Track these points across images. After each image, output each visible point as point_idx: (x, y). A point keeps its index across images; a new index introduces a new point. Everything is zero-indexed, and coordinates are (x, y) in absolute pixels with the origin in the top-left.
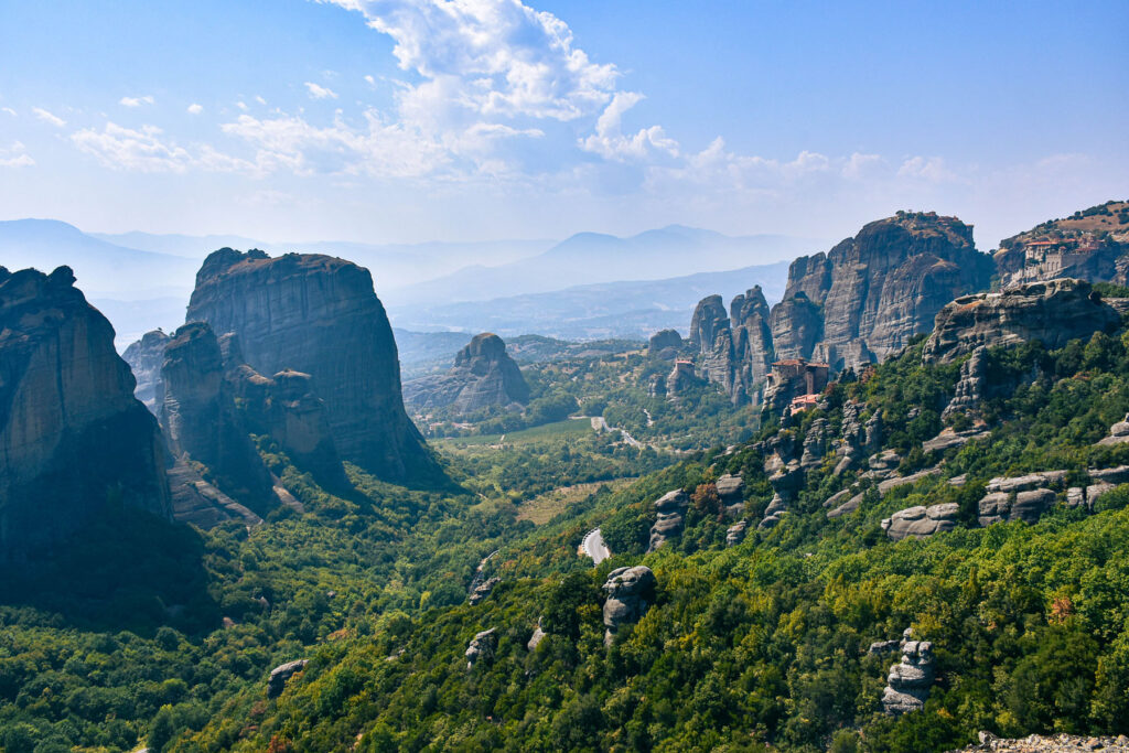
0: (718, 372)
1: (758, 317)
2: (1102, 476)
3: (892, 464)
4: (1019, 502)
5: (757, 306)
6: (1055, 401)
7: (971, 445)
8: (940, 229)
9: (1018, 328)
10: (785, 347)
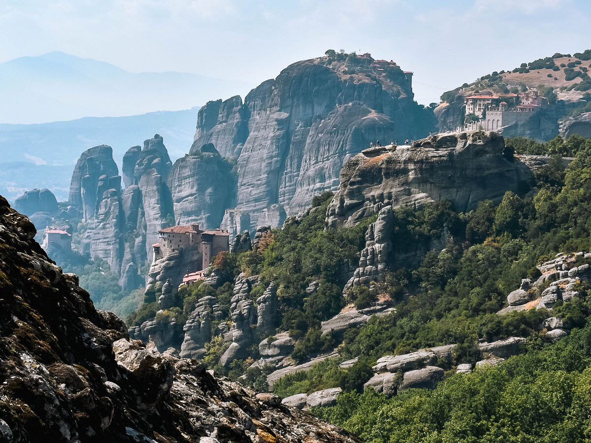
0: (103, 246)
1: (155, 174)
2: (492, 350)
3: (285, 350)
4: (405, 382)
5: (156, 161)
6: (464, 271)
7: (373, 323)
8: (375, 74)
9: (429, 186)
10: (188, 214)
